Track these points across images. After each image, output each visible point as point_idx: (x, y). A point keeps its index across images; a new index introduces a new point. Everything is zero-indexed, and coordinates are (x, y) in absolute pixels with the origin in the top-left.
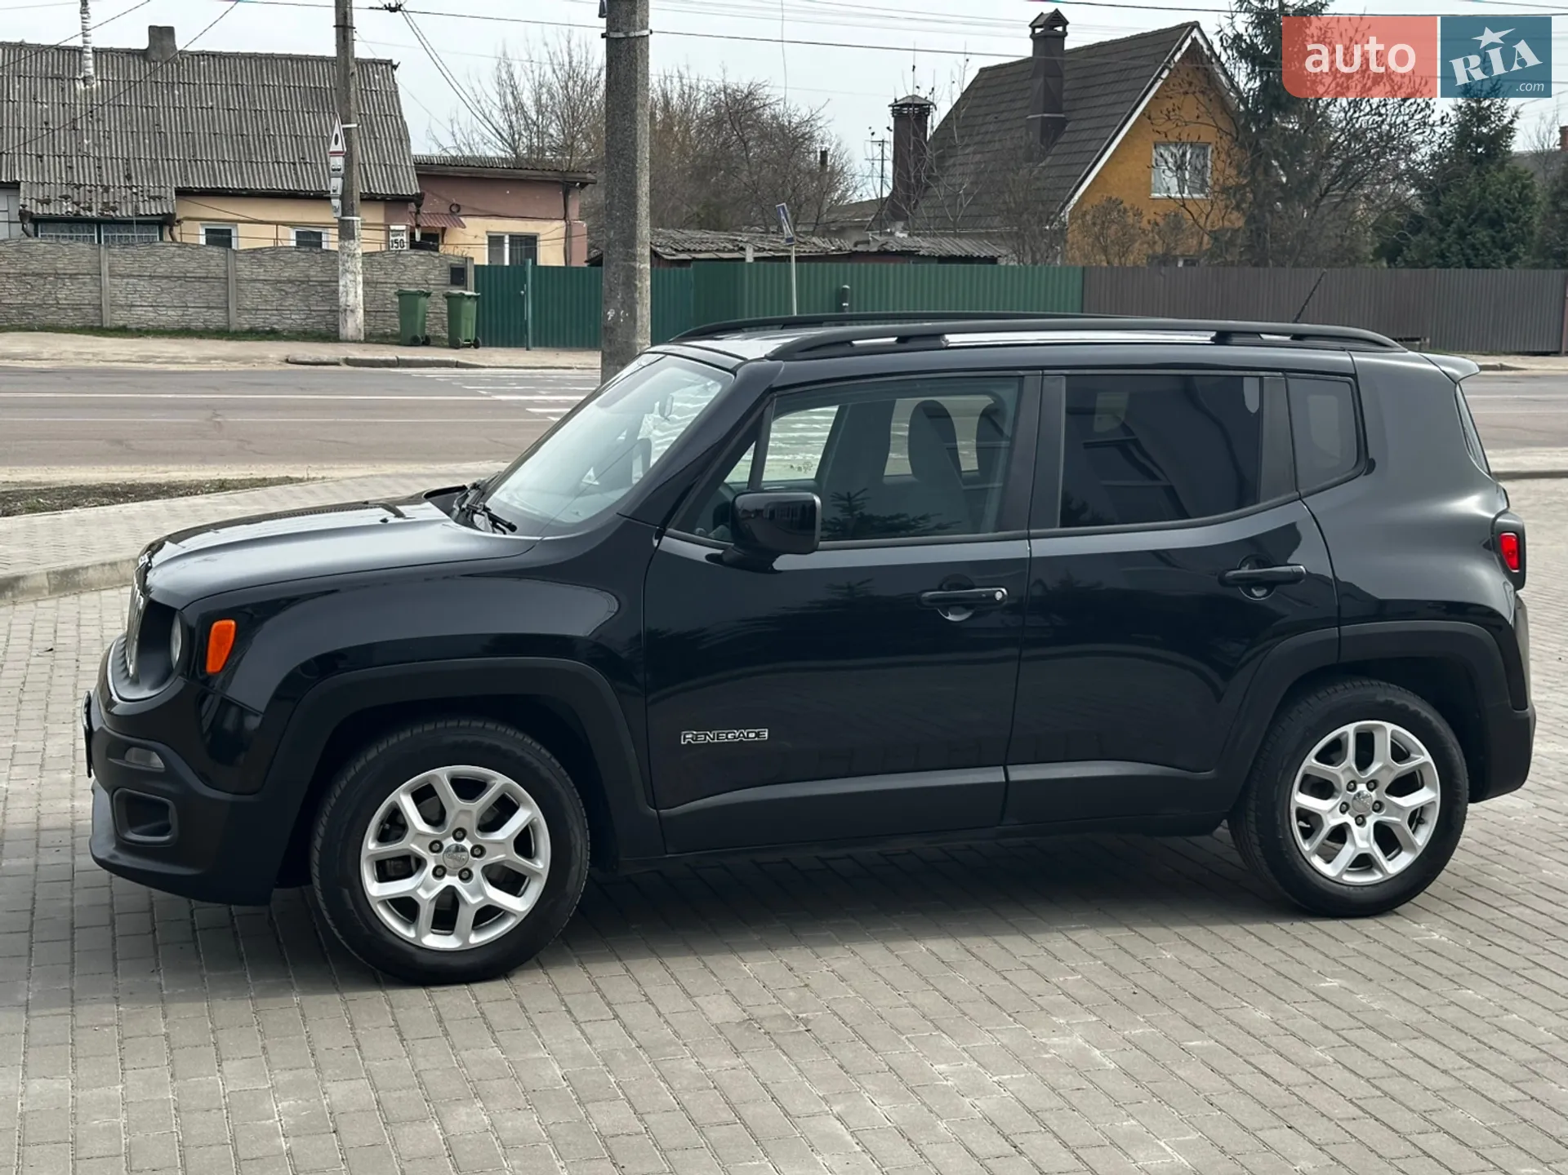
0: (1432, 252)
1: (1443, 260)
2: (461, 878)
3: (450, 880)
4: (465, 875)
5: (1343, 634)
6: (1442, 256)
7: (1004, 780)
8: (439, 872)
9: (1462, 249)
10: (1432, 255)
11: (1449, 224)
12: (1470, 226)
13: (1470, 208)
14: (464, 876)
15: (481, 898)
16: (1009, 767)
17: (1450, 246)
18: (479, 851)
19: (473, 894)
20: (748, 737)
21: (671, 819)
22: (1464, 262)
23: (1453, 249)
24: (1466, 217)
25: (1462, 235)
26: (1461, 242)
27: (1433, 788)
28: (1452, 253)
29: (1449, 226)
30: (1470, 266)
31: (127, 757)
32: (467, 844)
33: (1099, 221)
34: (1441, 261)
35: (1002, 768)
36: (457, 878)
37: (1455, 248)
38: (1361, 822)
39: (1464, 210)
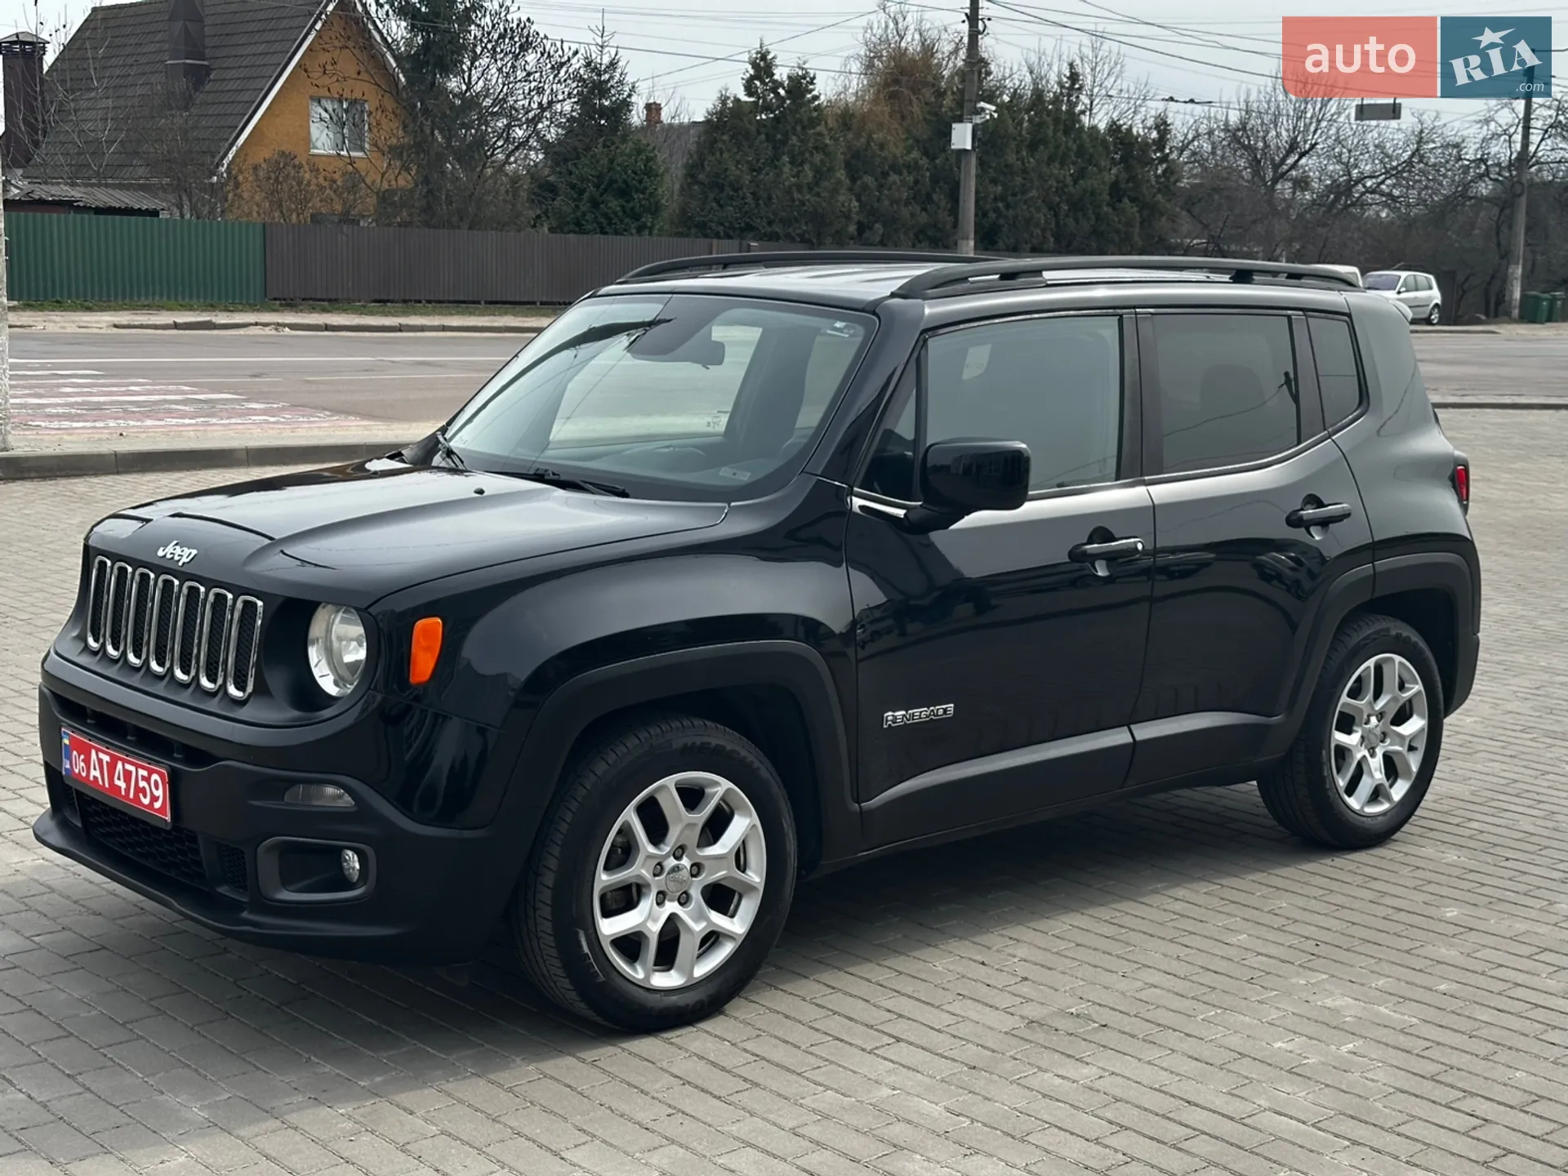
0: (569, 219)
1: (579, 227)
2: (681, 904)
3: (671, 907)
4: (684, 899)
5: (1377, 570)
6: (578, 224)
7: (1131, 740)
8: (661, 899)
9: (596, 218)
10: (569, 223)
11: (582, 192)
12: (602, 195)
13: (600, 177)
14: (682, 901)
15: (704, 924)
16: (1132, 727)
17: (584, 214)
18: (697, 869)
19: (697, 920)
20: (937, 715)
21: (872, 811)
22: (598, 230)
23: (587, 217)
24: (597, 186)
25: (595, 204)
26: (594, 211)
27: (1421, 716)
28: (587, 221)
29: (581, 194)
30: (603, 232)
31: (286, 798)
32: (686, 862)
33: (273, 176)
34: (577, 229)
35: (1126, 728)
36: (676, 903)
37: (589, 217)
38: (1373, 755)
39: (595, 180)
